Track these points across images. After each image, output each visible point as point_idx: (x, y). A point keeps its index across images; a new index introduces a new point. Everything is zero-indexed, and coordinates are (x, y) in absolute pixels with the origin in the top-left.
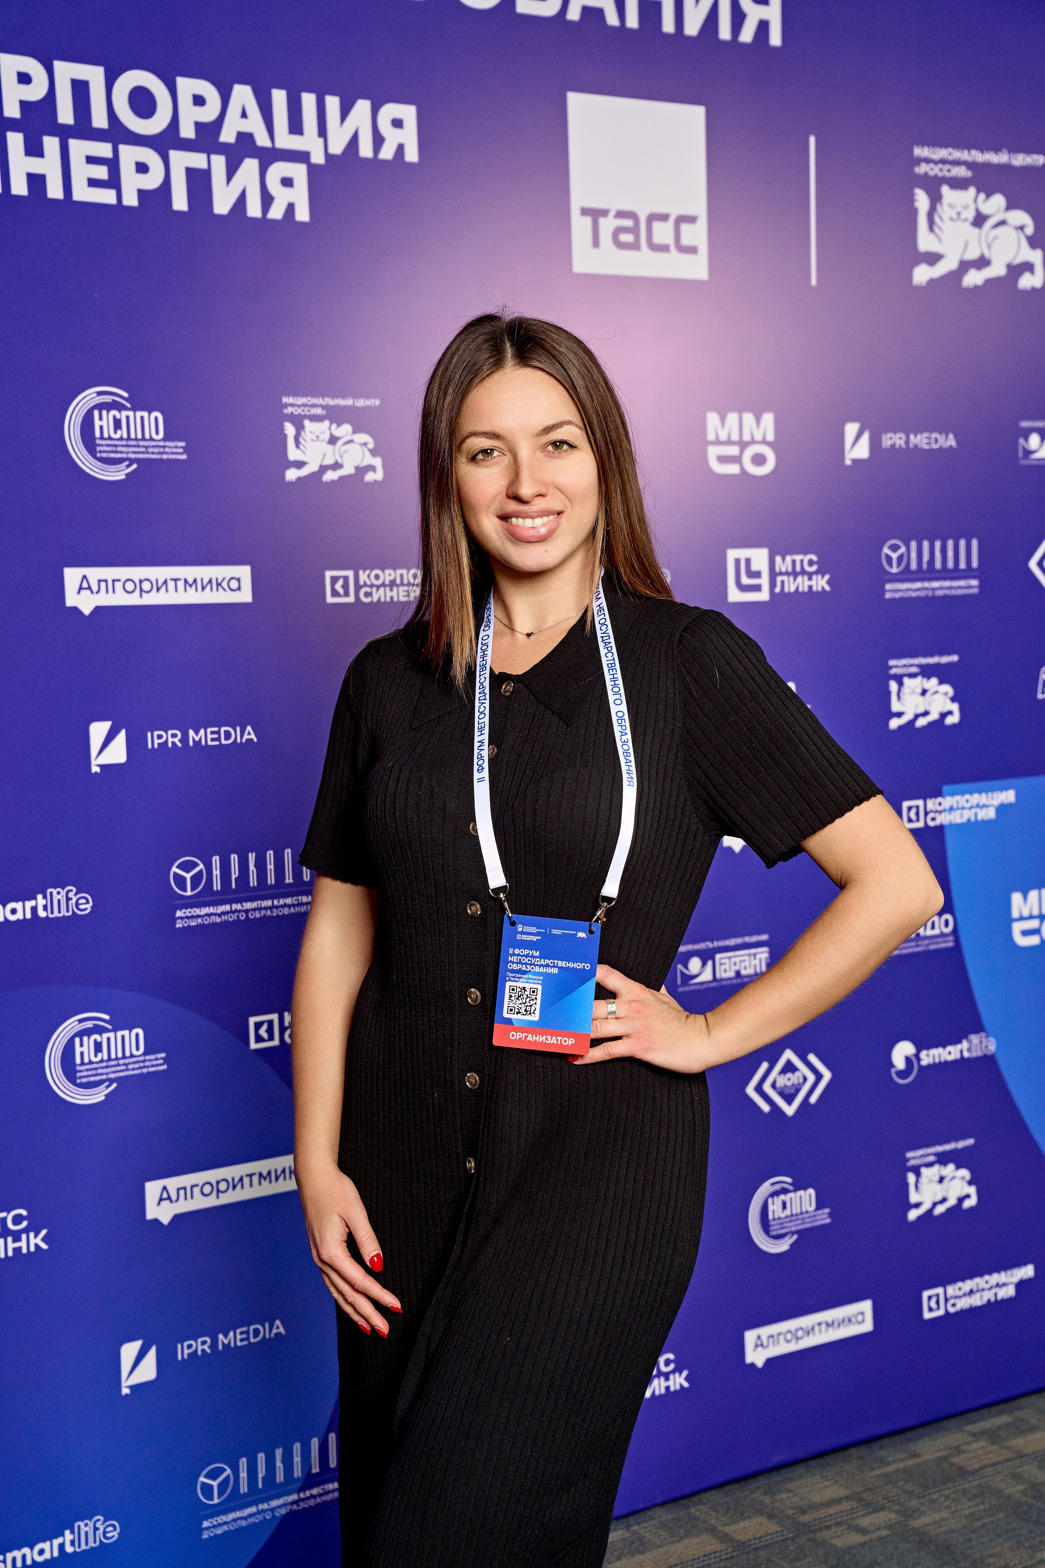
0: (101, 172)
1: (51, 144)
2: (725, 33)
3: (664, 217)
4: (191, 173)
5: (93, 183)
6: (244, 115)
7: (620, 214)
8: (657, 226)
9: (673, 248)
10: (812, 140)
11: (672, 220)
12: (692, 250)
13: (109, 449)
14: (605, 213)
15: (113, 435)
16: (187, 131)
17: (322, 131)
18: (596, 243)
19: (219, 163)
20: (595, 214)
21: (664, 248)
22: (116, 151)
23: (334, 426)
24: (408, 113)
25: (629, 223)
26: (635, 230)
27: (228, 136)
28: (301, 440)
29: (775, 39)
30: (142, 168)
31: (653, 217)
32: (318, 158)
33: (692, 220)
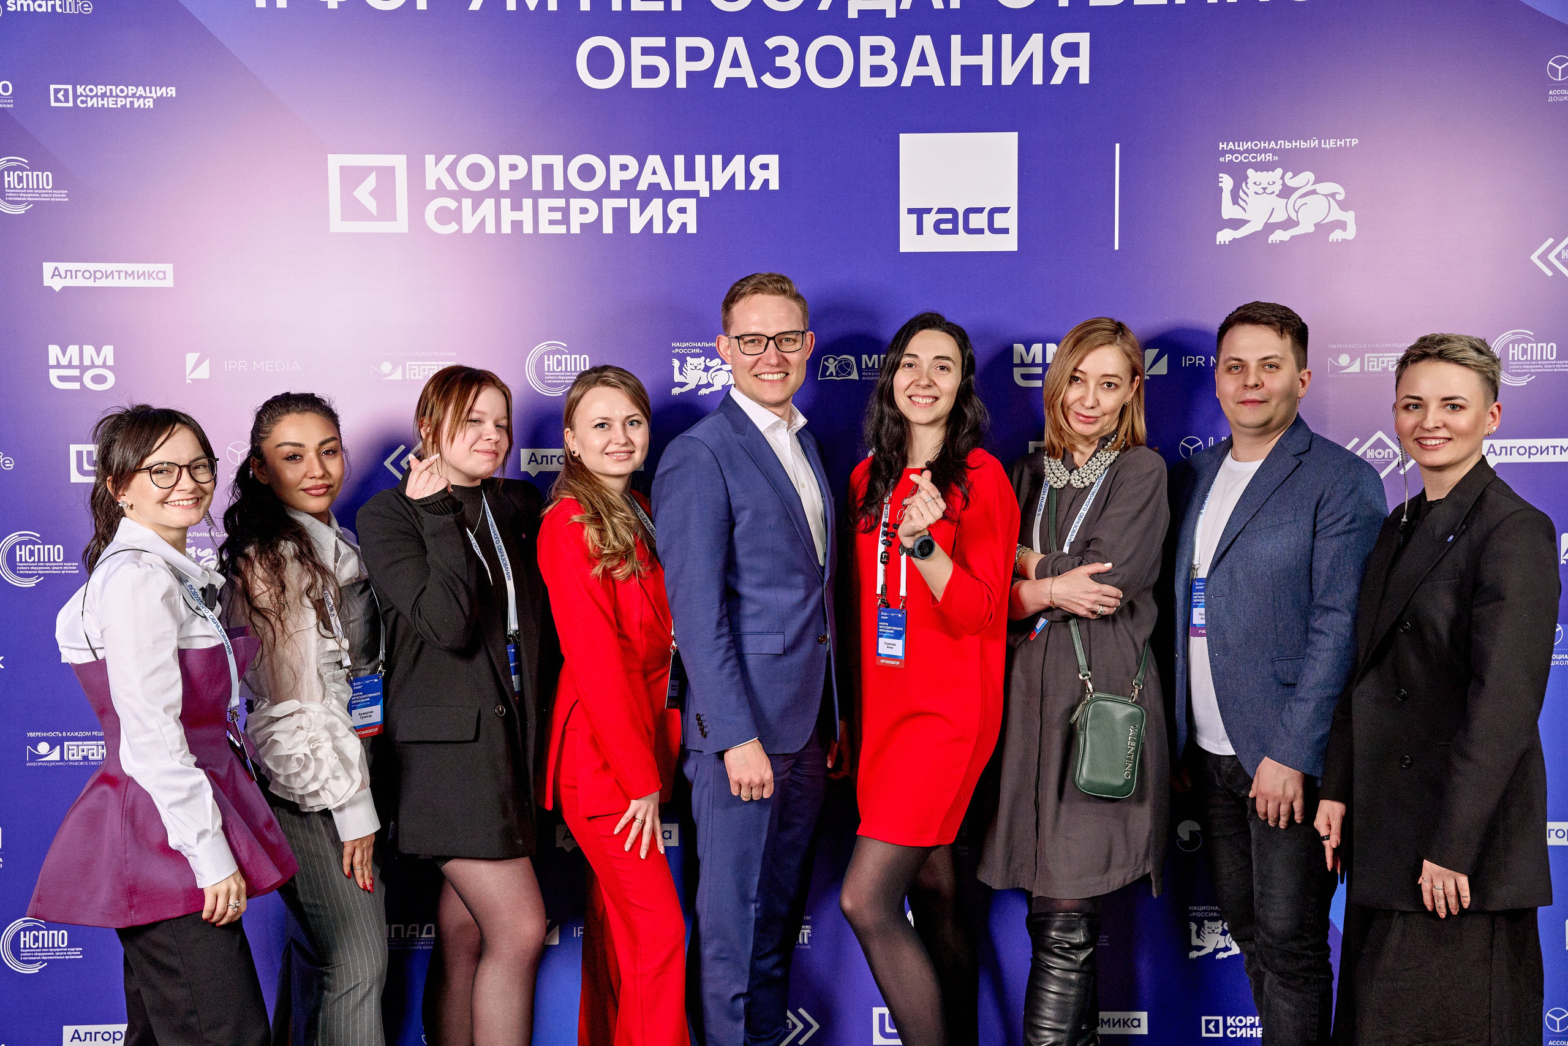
0: (558, 216)
1: (527, 203)
2: (1038, 79)
3: (980, 210)
4: (616, 210)
5: (552, 222)
6: (654, 173)
7: (940, 211)
8: (972, 216)
9: (986, 231)
10: (1117, 146)
11: (986, 212)
12: (1006, 231)
13: (553, 378)
14: (928, 211)
15: (556, 369)
16: (615, 186)
17: (709, 177)
18: (920, 231)
19: (635, 203)
20: (920, 213)
21: (980, 231)
22: (568, 203)
23: (708, 360)
24: (773, 160)
25: (950, 216)
26: (954, 221)
27: (642, 186)
28: (684, 369)
29: (1084, 78)
30: (584, 211)
31: (968, 211)
32: (705, 193)
33: (1005, 210)
